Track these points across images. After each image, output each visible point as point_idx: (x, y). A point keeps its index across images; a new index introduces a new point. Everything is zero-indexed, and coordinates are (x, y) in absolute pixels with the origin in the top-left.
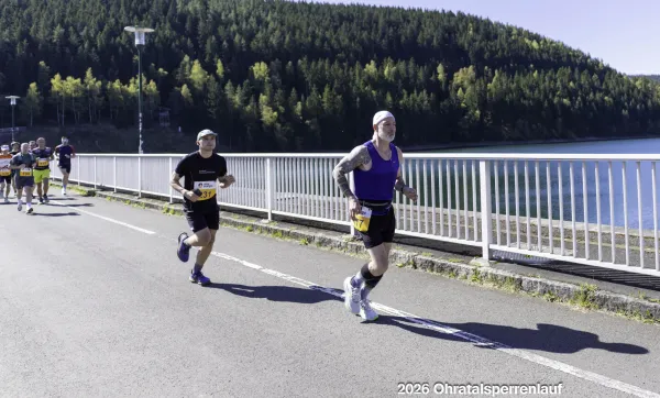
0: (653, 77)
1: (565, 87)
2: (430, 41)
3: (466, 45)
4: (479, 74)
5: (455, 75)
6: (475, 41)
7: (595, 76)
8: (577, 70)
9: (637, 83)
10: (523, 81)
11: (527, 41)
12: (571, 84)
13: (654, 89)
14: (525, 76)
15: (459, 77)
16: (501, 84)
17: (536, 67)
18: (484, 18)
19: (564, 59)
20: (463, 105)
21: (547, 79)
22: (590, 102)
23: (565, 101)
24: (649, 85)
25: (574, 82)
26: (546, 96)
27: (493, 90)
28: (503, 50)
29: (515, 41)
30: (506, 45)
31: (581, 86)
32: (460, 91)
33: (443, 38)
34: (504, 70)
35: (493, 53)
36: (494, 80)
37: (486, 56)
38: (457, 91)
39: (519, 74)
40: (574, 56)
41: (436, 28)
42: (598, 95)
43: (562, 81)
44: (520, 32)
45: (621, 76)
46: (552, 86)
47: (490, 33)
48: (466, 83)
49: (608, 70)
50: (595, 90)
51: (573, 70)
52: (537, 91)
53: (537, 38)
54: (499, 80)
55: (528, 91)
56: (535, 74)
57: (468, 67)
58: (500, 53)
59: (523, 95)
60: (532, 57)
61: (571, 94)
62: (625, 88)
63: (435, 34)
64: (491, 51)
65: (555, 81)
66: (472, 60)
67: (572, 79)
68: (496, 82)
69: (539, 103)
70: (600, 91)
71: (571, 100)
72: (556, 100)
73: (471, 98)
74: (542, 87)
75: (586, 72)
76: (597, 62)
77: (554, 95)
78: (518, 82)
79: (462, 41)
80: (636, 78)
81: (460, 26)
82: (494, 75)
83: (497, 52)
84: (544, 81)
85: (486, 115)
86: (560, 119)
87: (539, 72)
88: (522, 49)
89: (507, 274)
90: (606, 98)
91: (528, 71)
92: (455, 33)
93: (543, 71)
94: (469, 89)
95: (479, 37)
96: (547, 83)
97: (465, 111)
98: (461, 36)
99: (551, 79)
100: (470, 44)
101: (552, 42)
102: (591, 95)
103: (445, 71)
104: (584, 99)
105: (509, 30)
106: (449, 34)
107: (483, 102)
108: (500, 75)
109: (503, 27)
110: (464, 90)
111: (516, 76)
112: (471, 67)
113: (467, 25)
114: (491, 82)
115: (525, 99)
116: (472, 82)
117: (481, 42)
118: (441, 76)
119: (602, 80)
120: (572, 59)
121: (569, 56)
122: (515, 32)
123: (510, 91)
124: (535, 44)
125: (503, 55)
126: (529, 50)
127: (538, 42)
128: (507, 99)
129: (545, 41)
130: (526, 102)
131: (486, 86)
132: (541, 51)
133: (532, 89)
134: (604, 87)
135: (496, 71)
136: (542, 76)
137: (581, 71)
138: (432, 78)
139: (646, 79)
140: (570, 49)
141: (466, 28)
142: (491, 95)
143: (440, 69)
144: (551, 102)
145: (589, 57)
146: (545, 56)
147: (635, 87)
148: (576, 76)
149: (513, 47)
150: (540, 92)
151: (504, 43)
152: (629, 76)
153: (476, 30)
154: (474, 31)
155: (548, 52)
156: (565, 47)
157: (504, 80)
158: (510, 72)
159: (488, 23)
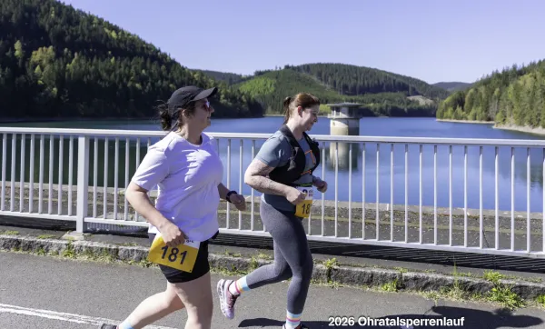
0: (208, 72)
1: (138, 74)
2: (8, 18)
3: (47, 26)
4: (59, 54)
5: (34, 53)
6: (56, 24)
7: (163, 67)
8: (149, 60)
9: (195, 76)
10: (101, 65)
11: (107, 31)
12: (144, 71)
13: (207, 82)
14: (103, 60)
15: (37, 55)
16: (80, 66)
17: (114, 54)
18: (67, 4)
19: (139, 50)
20: (40, 82)
21: (122, 65)
22: (158, 88)
23: (138, 85)
24: (204, 78)
25: (146, 70)
26: (121, 80)
27: (72, 71)
28: (84, 36)
29: (95, 29)
30: (86, 32)
31: (151, 74)
32: (38, 68)
33: (23, 17)
34: (83, 54)
35: (74, 37)
36: (73, 61)
37: (67, 38)
38: (34, 68)
39: (98, 58)
40: (147, 48)
41: (16, 6)
42: (165, 83)
43: (135, 68)
44: (101, 21)
45: (183, 69)
46: (127, 71)
47: (72, 19)
48: (44, 62)
49: (173, 63)
50: (162, 78)
51: (146, 59)
52: (112, 76)
53: (116, 29)
54: (78, 61)
55: (104, 75)
56: (113, 60)
57: (47, 47)
58: (81, 38)
59: (99, 77)
60: (111, 45)
61: (143, 80)
62: (186, 78)
63: (14, 11)
64: (72, 36)
65: (130, 68)
66: (52, 41)
67: (144, 67)
68: (75, 64)
69: (114, 86)
70: (167, 79)
71: (142, 85)
72: (129, 84)
73: (49, 77)
74: (118, 72)
75: (156, 62)
76: (165, 56)
77: (128, 80)
78: (96, 65)
79: (44, 22)
80: (195, 72)
81: (42, 8)
82: (74, 57)
83: (78, 36)
84: (120, 67)
85: (64, 93)
86: (132, 100)
87: (116, 59)
88: (102, 36)
89: (102, 245)
90: (171, 85)
91: (107, 56)
92: (36, 13)
93: (119, 58)
94: (47, 68)
95: (60, 21)
96: (122, 69)
97: (42, 87)
98: (42, 16)
99: (126, 66)
100: (51, 26)
101: (129, 35)
102: (159, 82)
103: (23, 48)
104: (153, 84)
105: (90, 19)
106: (30, 13)
107: (61, 80)
108: (80, 58)
109: (85, 15)
110: (42, 69)
111: (95, 60)
112: (51, 47)
113: (49, 7)
114: (70, 63)
115: (102, 80)
116: (51, 61)
117: (62, 25)
118: (17, 53)
119: (168, 70)
120: (146, 51)
121: (143, 48)
122: (95, 21)
123: (89, 73)
124: (114, 34)
125: (83, 40)
126: (108, 38)
127: (117, 32)
128: (85, 80)
129: (123, 33)
130: (102, 84)
131: (65, 66)
132: (119, 41)
133: (109, 72)
134: (170, 76)
135: (76, 54)
136: (118, 62)
137: (152, 62)
138: (8, 54)
139: (202, 73)
140: (144, 42)
141: (48, 11)
142: (69, 76)
143: (18, 45)
144: (125, 85)
145: (159, 51)
146: (122, 45)
147: (194, 78)
148: (148, 65)
149: (94, 34)
150: (115, 76)
151: (85, 29)
152: (189, 70)
153: (59, 14)
154: (56, 14)
155: (125, 42)
156: (140, 40)
157: (83, 62)
158: (90, 56)
159: (70, 9)
